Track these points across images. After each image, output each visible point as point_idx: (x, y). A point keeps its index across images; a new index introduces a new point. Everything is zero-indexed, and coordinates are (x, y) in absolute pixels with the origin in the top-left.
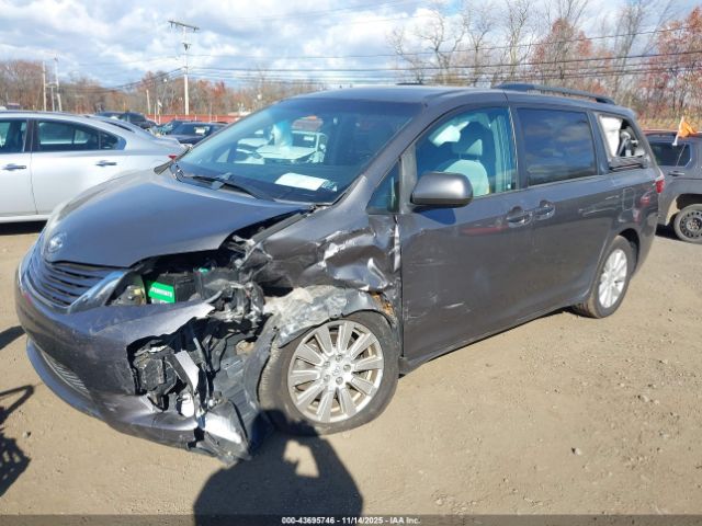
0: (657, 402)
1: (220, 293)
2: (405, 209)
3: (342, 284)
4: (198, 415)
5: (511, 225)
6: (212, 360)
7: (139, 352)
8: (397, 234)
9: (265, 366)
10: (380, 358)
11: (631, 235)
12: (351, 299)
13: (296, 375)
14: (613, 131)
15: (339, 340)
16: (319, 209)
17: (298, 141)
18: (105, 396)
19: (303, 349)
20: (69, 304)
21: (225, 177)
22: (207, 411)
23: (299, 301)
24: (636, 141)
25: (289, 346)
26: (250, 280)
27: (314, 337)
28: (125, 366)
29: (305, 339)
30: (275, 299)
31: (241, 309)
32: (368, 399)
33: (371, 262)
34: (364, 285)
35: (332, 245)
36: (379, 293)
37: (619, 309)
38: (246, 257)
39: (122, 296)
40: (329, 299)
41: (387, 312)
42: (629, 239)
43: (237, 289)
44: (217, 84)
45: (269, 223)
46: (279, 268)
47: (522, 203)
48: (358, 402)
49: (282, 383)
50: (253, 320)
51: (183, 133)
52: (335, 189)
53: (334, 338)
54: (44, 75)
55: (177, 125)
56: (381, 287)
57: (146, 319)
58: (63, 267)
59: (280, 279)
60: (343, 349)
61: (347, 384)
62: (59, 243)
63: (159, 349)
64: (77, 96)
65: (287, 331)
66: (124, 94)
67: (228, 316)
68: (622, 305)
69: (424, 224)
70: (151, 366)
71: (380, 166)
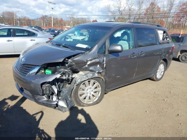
0: (168, 101)
1: (62, 72)
2: (107, 53)
3: (91, 71)
4: (57, 101)
5: (132, 57)
6: (60, 88)
7: (43, 86)
8: (105, 59)
9: (72, 90)
10: (100, 89)
11: (165, 60)
12: (93, 74)
13: (80, 92)
14: (161, 34)
15: (90, 84)
16: (86, 53)
17: (82, 35)
18: (35, 96)
19: (82, 86)
20: (27, 74)
21: (63, 44)
22: (59, 100)
23: (81, 75)
24: (167, 37)
25: (78, 85)
26: (69, 69)
27: (84, 83)
28: (40, 89)
29: (82, 84)
30: (75, 74)
31: (67, 76)
32: (97, 99)
33: (98, 66)
34: (97, 71)
35: (89, 61)
36: (100, 73)
37: (162, 79)
38: (69, 64)
39: (39, 72)
40: (88, 74)
41: (102, 78)
42: (165, 61)
43: (66, 71)
44: (60, 19)
45: (74, 56)
46: (76, 67)
47: (135, 52)
48: (95, 99)
49: (77, 94)
50: (70, 79)
51: (52, 32)
52: (90, 48)
53: (89, 84)
54: (15, 16)
55: (50, 30)
56: (100, 72)
57: (45, 78)
58: (25, 65)
59: (76, 69)
60: (91, 86)
61: (92, 95)
62: (24, 60)
63: (48, 85)
64: (23, 21)
65: (78, 82)
66: (36, 21)
67: (64, 78)
68: (163, 78)
69: (112, 57)
70: (46, 89)
71: (101, 42)
